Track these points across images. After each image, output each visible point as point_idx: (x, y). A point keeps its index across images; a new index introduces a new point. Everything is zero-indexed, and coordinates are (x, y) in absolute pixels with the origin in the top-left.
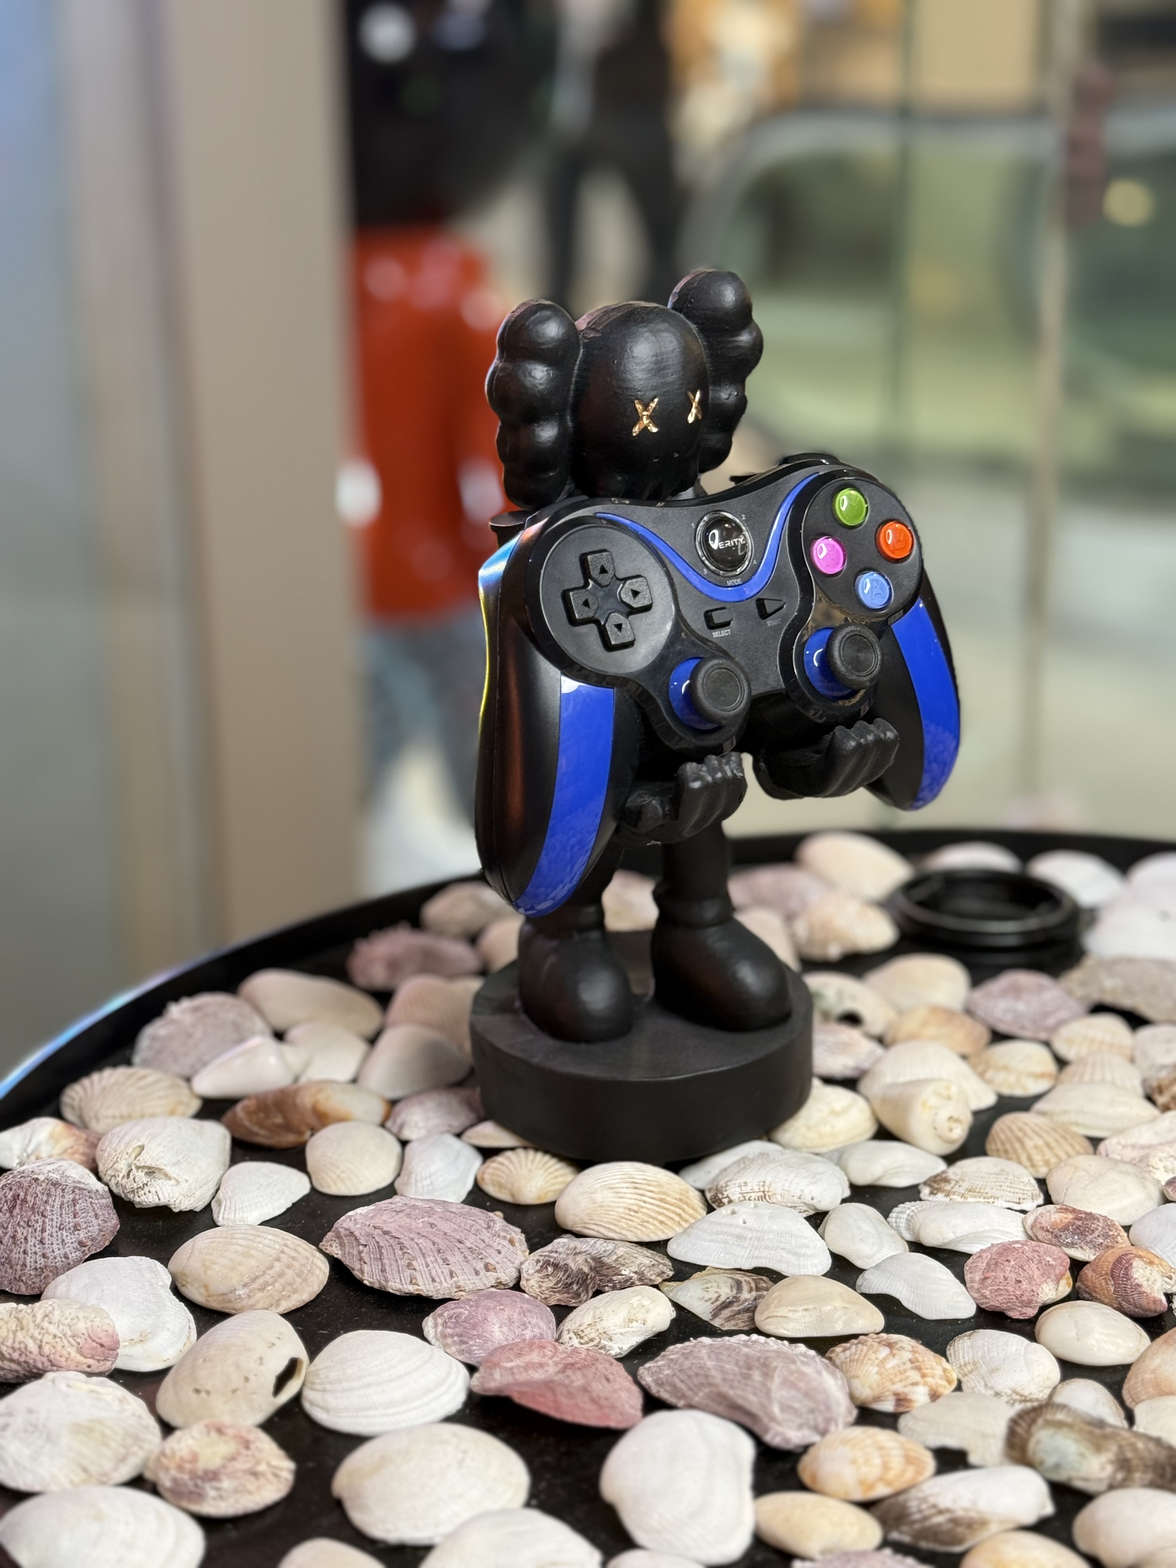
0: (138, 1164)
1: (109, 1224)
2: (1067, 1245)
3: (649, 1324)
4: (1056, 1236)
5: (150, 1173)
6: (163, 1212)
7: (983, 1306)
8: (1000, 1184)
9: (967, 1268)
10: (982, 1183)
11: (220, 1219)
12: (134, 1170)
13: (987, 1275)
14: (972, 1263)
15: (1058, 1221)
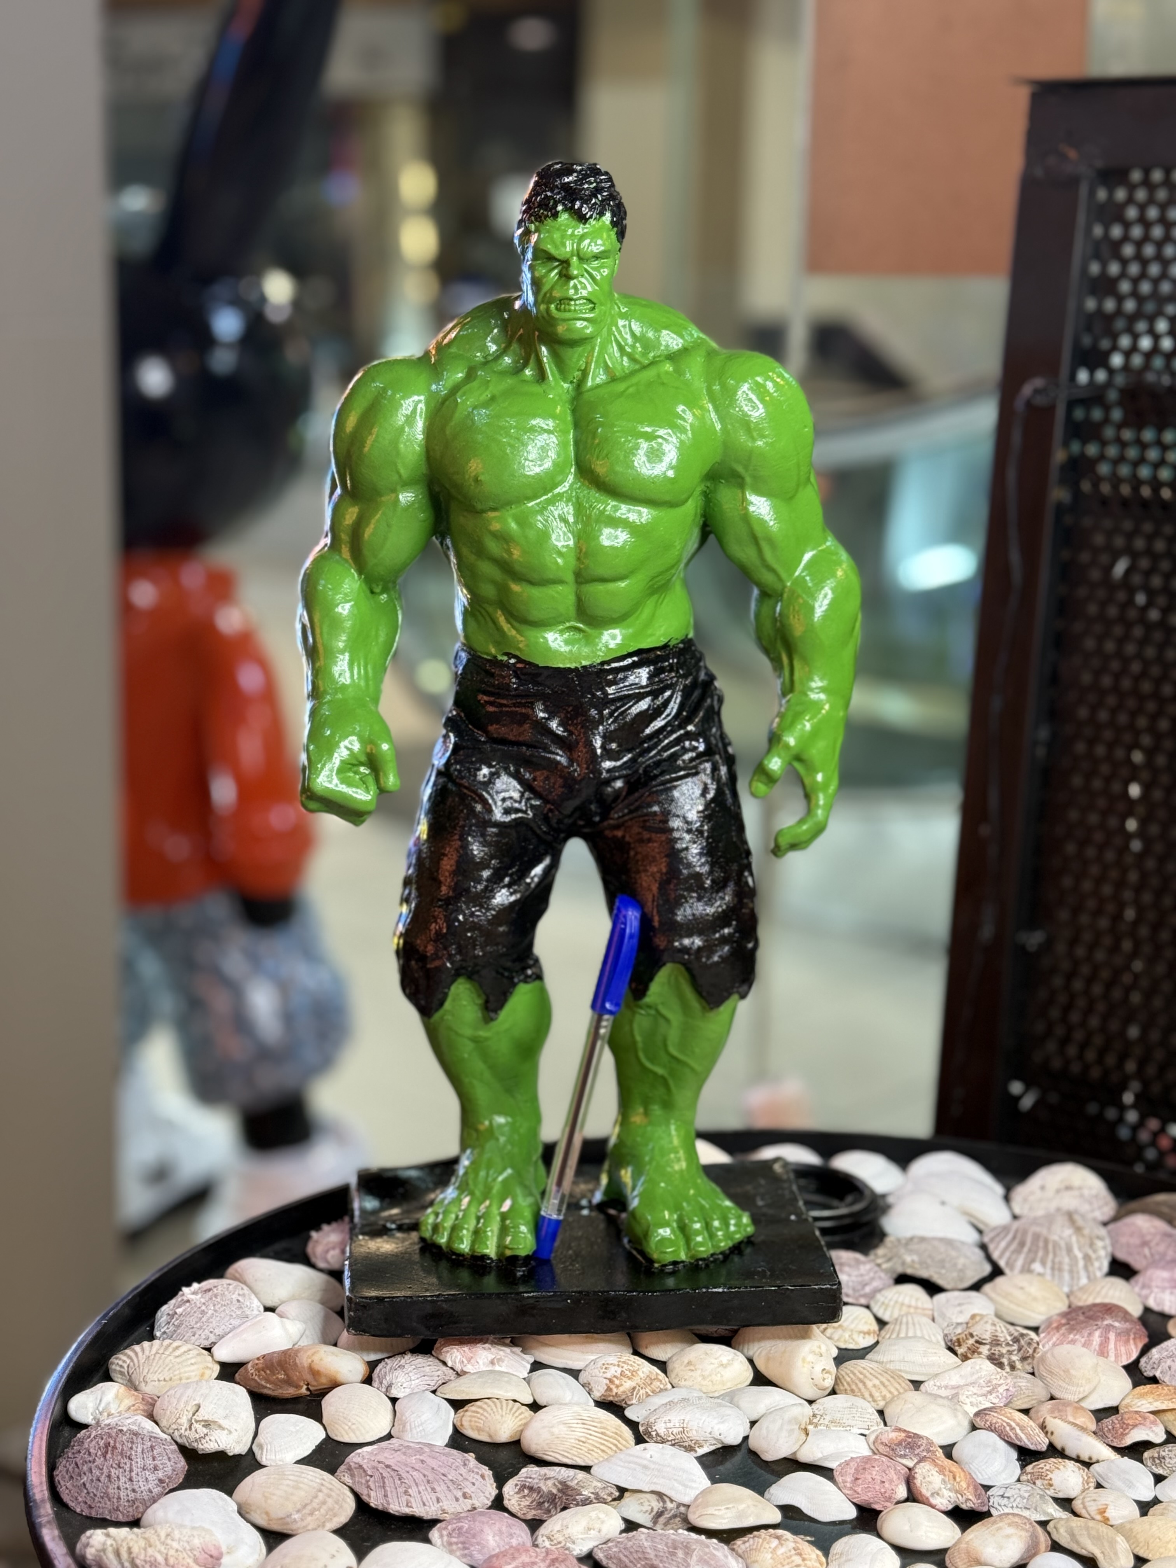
0: (198, 1419)
1: (180, 1465)
3: (604, 1531)
4: (894, 1451)
5: (207, 1425)
6: (220, 1456)
8: (853, 1415)
9: (837, 1477)
10: (839, 1415)
11: (264, 1459)
12: (194, 1424)
14: (841, 1473)
15: (897, 1438)
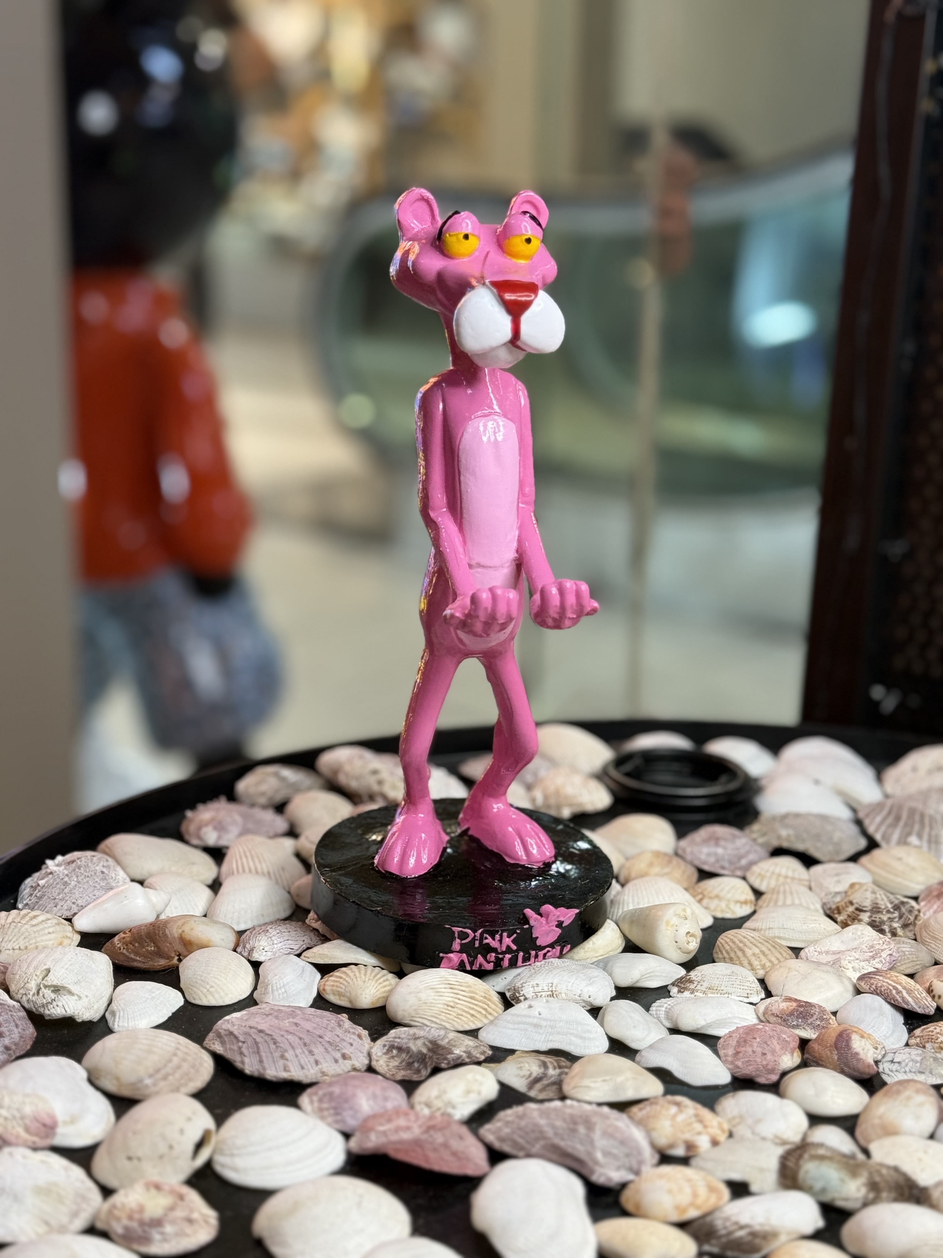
0: (46, 983)
1: (27, 1032)
2: (794, 1027)
3: (482, 1095)
4: (784, 1020)
5: (56, 990)
6: (68, 1022)
7: (736, 1075)
8: (732, 983)
9: (720, 1046)
10: (718, 982)
11: (115, 1028)
12: (43, 989)
13: (739, 1050)
14: (724, 1042)
15: (786, 1008)
